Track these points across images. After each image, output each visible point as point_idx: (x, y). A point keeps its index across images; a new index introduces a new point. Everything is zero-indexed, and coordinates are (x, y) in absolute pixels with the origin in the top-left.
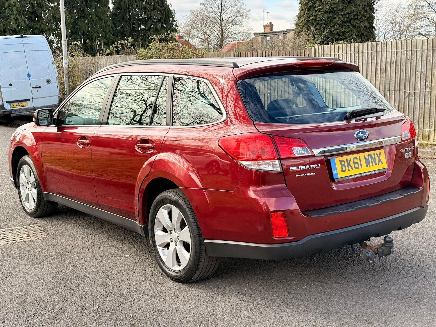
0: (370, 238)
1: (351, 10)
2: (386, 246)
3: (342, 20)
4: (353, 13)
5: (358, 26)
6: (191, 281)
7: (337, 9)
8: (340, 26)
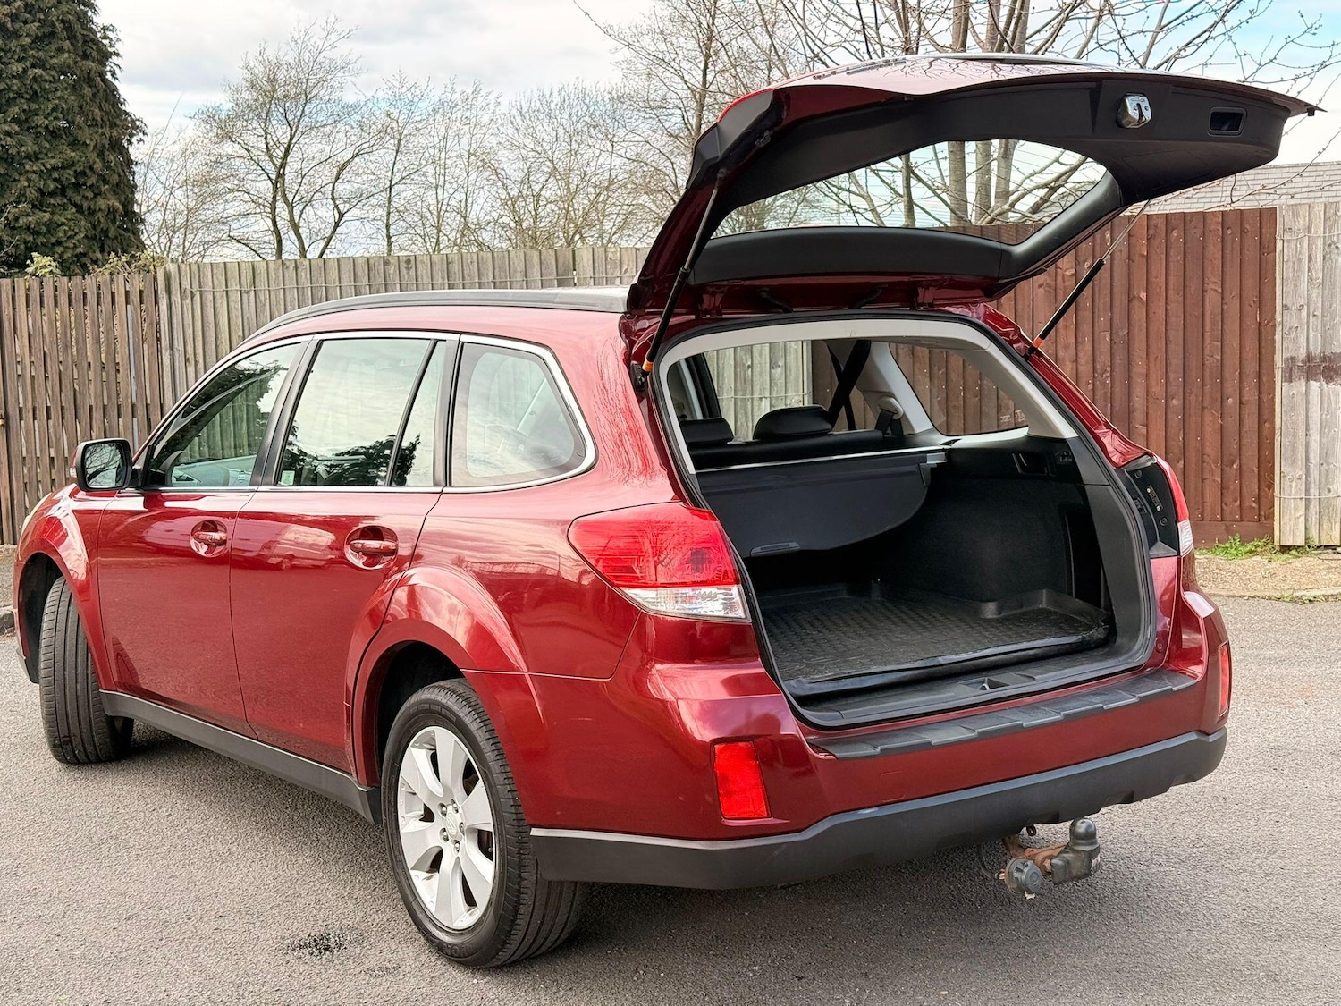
0: (1038, 826)
1: (65, 156)
2: (1078, 851)
3: (39, 188)
4: (74, 169)
5: (89, 208)
6: (496, 962)
7: (18, 153)
8: (34, 206)
